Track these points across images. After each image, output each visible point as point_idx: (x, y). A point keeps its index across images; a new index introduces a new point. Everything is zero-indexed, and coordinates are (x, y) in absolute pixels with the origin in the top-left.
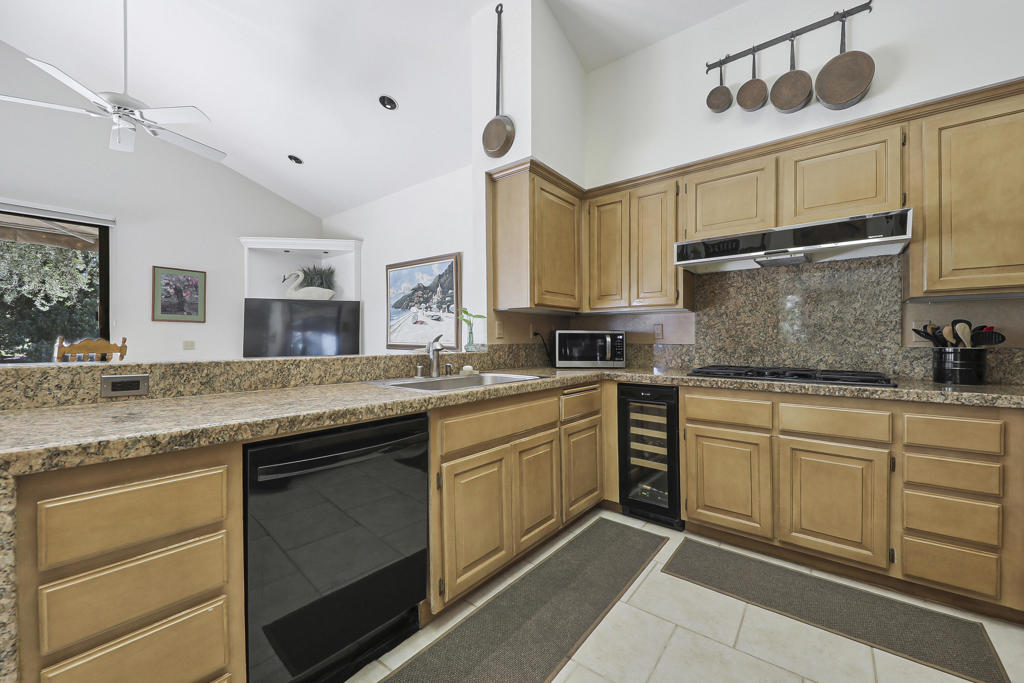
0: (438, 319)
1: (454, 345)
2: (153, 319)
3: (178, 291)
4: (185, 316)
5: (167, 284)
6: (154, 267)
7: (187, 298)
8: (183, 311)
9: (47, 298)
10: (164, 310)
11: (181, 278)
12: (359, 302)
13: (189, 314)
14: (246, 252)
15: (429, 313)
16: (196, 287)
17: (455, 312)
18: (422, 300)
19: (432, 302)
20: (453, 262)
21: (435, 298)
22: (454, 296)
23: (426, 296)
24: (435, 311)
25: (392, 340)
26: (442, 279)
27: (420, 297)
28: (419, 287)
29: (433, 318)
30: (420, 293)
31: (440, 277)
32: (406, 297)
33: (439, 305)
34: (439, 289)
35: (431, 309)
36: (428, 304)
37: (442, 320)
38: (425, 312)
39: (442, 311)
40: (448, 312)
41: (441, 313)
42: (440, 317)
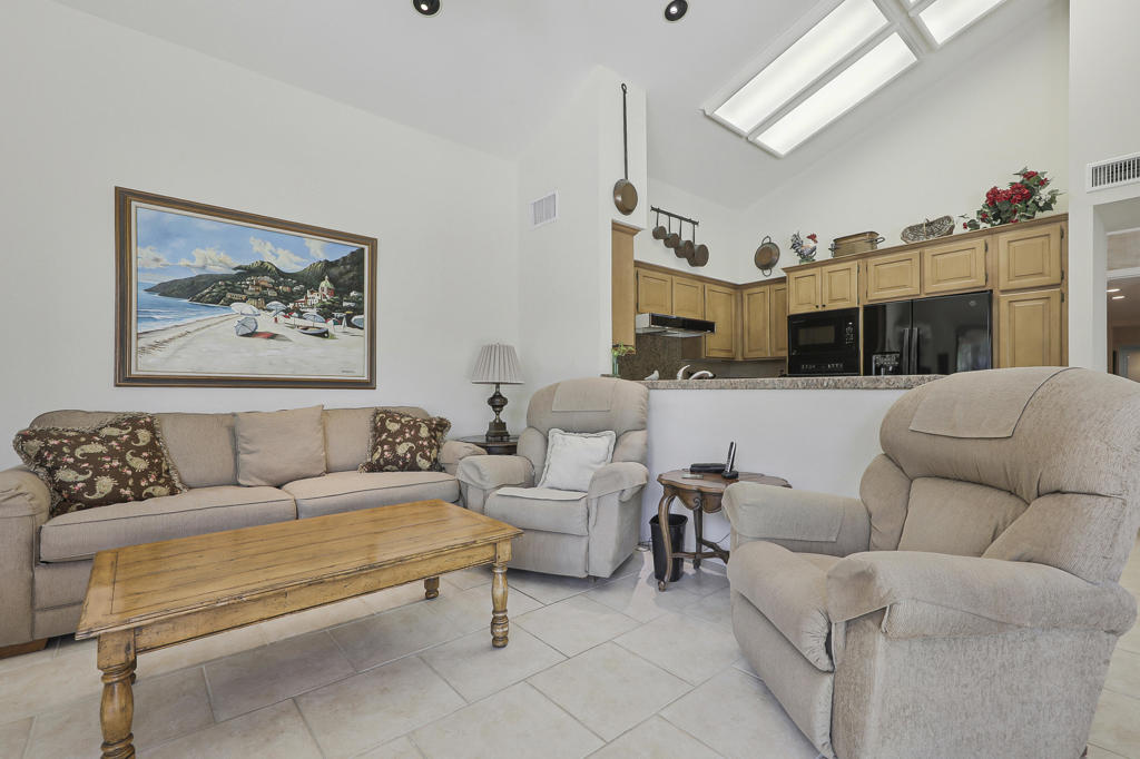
0: (323, 334)
1: (363, 377)
15: (295, 320)
17: (366, 328)
18: (271, 293)
19: (305, 302)
20: (363, 249)
21: (314, 298)
22: (363, 302)
23: (287, 289)
24: (312, 319)
25: (143, 365)
26: (335, 271)
27: (264, 288)
28: (262, 269)
29: (309, 331)
30: (266, 281)
31: (328, 265)
32: (214, 279)
33: (326, 312)
34: (325, 284)
35: (301, 315)
36: (291, 305)
37: (333, 337)
38: (281, 319)
39: (331, 322)
40: (348, 325)
41: (329, 325)
42: (327, 332)
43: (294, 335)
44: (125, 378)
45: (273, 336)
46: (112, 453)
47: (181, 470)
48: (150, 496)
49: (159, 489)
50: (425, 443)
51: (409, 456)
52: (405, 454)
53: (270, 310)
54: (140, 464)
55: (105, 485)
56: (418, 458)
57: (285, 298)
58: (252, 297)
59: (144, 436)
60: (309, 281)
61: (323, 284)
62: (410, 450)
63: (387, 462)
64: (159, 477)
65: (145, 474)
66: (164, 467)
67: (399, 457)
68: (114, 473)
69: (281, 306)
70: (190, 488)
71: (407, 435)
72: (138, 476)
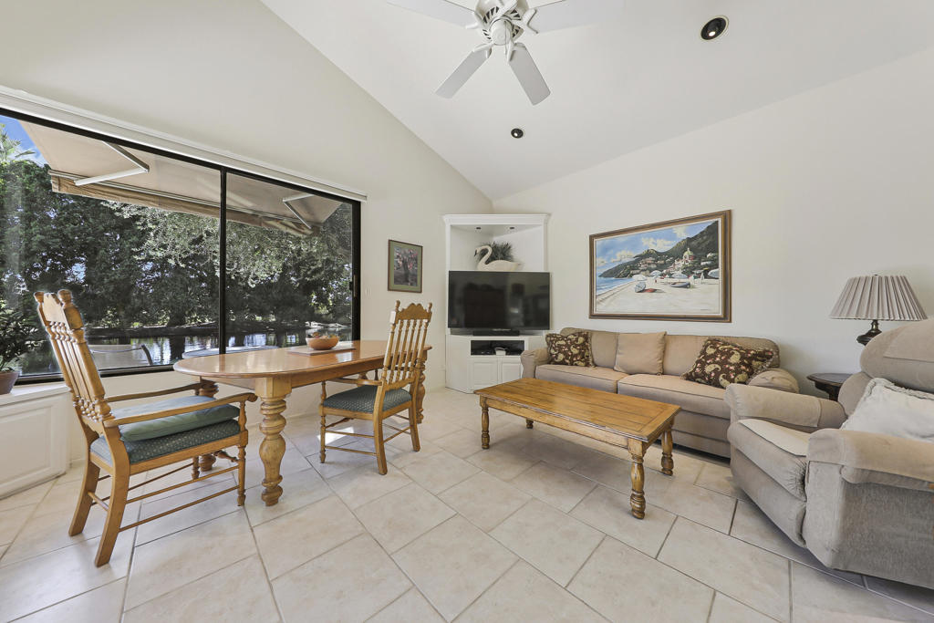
0: (687, 286)
1: (720, 314)
2: (389, 289)
3: (405, 263)
4: (408, 287)
5: (398, 257)
6: (390, 241)
7: (410, 270)
8: (408, 281)
9: (256, 278)
10: (396, 281)
11: (407, 251)
12: (548, 274)
13: (412, 284)
14: (448, 229)
15: (667, 279)
16: (416, 260)
17: (720, 277)
18: (653, 266)
19: (674, 268)
20: (717, 222)
21: (680, 264)
22: (718, 259)
23: (663, 262)
24: (679, 277)
25: (599, 309)
26: (694, 243)
27: (649, 264)
28: (648, 254)
29: (676, 285)
30: (650, 260)
31: (689, 240)
32: (625, 265)
33: (688, 271)
34: (688, 253)
35: (671, 275)
36: (665, 271)
37: (693, 287)
38: (659, 280)
39: (692, 277)
40: (706, 278)
41: (691, 280)
42: (689, 284)
43: (667, 289)
44: (593, 316)
45: (654, 291)
46: (567, 345)
47: (595, 357)
48: (576, 365)
49: (580, 363)
50: (732, 368)
51: (713, 374)
52: (711, 373)
53: (652, 276)
54: (575, 351)
55: (561, 357)
56: (721, 378)
57: (660, 268)
58: (642, 270)
59: (581, 340)
60: (676, 254)
61: (686, 254)
62: (715, 371)
63: (697, 376)
64: (583, 357)
65: (576, 356)
66: (586, 354)
67: (705, 374)
68: (565, 353)
69: (658, 272)
70: (596, 366)
71: (718, 359)
72: (573, 356)
